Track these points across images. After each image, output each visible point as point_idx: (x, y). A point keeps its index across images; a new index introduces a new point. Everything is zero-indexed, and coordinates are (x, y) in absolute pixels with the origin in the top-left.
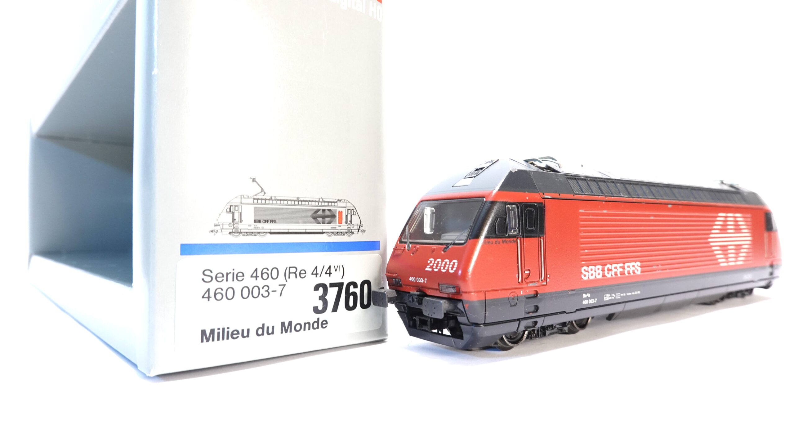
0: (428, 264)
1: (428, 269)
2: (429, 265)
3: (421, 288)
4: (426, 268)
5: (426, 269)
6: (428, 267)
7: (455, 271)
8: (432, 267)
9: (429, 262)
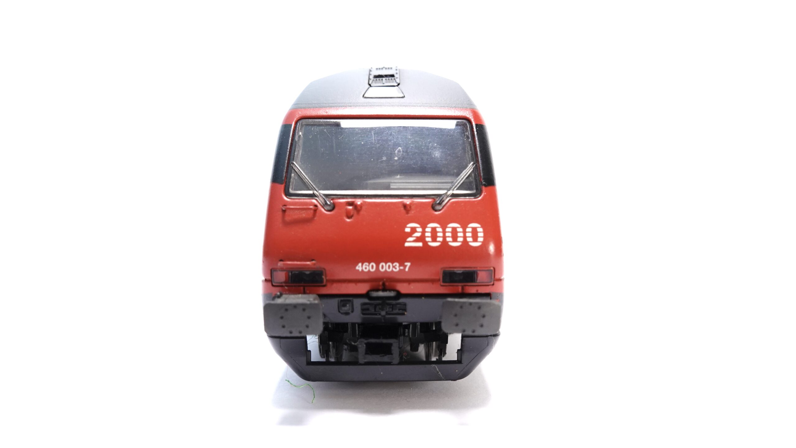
0: (410, 234)
1: (410, 243)
2: (411, 236)
3: (387, 284)
4: (405, 241)
5: (407, 244)
6: (410, 239)
7: (483, 242)
8: (421, 239)
9: (408, 230)
